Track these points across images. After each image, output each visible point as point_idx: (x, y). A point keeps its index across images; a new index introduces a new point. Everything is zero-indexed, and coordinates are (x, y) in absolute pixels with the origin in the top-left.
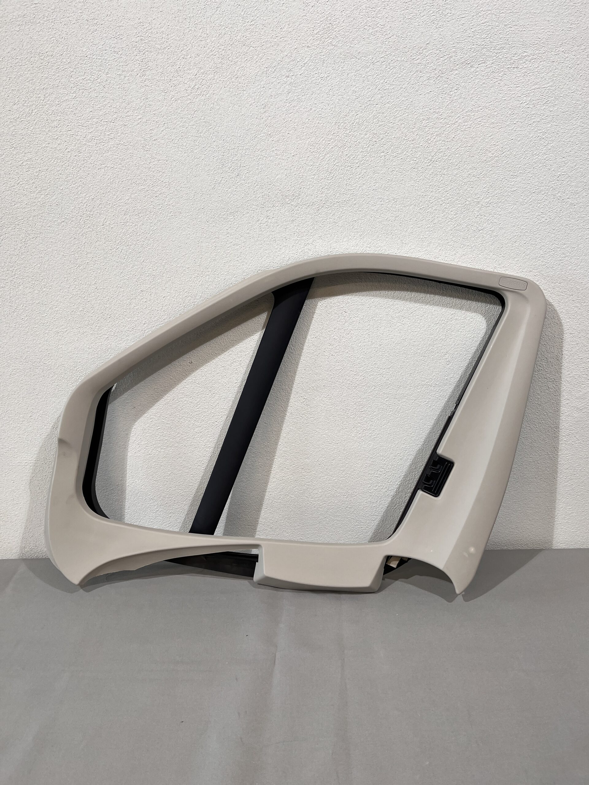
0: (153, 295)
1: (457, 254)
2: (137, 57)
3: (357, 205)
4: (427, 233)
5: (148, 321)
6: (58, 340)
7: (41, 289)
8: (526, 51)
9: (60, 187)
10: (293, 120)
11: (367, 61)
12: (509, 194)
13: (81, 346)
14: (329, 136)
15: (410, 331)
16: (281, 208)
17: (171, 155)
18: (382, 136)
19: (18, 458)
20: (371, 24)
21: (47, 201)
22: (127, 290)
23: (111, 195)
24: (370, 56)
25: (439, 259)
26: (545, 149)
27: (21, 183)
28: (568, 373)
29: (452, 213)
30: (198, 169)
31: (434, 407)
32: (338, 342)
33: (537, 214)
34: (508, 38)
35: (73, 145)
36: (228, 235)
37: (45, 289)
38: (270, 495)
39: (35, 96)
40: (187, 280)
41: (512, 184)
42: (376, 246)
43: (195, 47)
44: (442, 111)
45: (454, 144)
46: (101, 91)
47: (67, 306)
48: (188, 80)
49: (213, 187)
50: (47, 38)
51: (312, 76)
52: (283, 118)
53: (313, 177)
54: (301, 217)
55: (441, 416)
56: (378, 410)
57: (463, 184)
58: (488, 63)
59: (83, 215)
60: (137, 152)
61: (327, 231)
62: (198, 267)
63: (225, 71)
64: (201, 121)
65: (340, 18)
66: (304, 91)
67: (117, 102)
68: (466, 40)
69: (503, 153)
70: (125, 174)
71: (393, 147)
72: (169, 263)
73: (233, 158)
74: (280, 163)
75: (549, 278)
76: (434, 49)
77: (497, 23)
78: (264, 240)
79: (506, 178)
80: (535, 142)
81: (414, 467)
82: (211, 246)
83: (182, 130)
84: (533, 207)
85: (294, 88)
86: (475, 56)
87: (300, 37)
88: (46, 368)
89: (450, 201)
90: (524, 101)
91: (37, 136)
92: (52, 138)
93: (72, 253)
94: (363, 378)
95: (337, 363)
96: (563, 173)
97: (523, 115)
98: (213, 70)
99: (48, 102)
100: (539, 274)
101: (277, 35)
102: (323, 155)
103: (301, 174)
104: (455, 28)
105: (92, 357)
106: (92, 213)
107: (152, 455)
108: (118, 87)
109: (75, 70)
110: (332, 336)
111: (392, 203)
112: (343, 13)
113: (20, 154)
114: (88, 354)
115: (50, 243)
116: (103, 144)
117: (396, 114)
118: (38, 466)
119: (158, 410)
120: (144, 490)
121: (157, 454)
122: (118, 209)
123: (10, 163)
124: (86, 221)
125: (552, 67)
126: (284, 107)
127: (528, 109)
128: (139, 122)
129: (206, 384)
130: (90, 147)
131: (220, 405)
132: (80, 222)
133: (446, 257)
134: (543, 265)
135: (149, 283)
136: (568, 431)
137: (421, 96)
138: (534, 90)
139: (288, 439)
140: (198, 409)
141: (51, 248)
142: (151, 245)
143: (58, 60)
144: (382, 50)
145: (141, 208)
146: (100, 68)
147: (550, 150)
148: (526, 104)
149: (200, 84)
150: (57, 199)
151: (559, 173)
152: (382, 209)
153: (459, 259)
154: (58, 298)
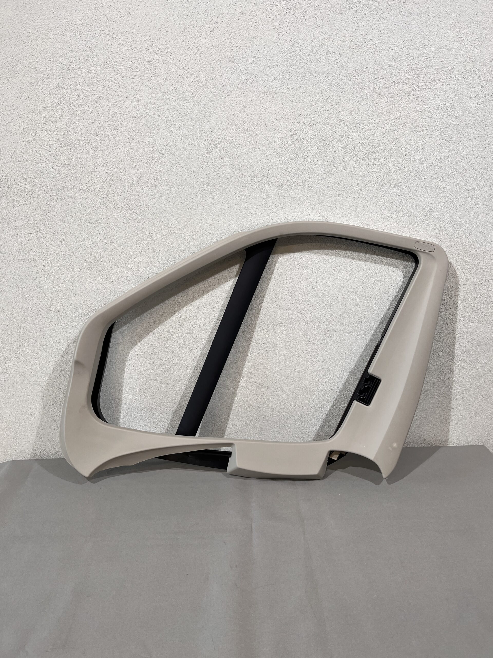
0: (151, 249)
1: (384, 224)
2: (147, 66)
3: (311, 185)
4: (362, 207)
5: (146, 269)
6: (72, 283)
7: (61, 242)
8: (436, 76)
9: (80, 163)
10: (265, 119)
11: (322, 79)
12: (422, 181)
13: (91, 288)
14: (291, 132)
15: (347, 281)
16: (253, 185)
17: (170, 141)
18: (330, 134)
19: (34, 377)
20: (325, 51)
21: (70, 173)
22: (130, 245)
23: (121, 170)
24: (324, 75)
25: (370, 227)
26: (448, 148)
27: (49, 158)
28: (462, 314)
29: (381, 193)
30: (190, 153)
31: (363, 338)
32: (293, 288)
33: (441, 196)
34: (425, 66)
35: (93, 130)
36: (211, 204)
37: (63, 242)
38: (237, 406)
39: (63, 90)
40: (178, 238)
41: (425, 173)
42: (324, 216)
43: (193, 61)
44: (375, 118)
45: (383, 142)
46: (117, 90)
47: (81, 256)
48: (186, 85)
49: (201, 167)
50: (75, 46)
51: (280, 87)
52: (257, 117)
53: (278, 162)
54: (268, 192)
55: (368, 345)
56: (322, 341)
57: (389, 172)
58: (410, 84)
59: (98, 185)
60: (143, 138)
61: (287, 203)
62: (188, 228)
63: (215, 80)
64: (195, 117)
65: (303, 46)
66: (274, 98)
67: (130, 99)
68: (395, 67)
69: (418, 150)
70: (133, 154)
71: (338, 142)
72: (165, 225)
73: (218, 146)
74: (254, 151)
75: (449, 243)
76: (371, 72)
77: (417, 55)
78: (239, 209)
79: (420, 169)
80: (442, 143)
81: (347, 385)
82: (198, 212)
83: (180, 123)
84: (439, 191)
85: (267, 96)
86: (400, 78)
87: (273, 58)
88: (61, 305)
89: (380, 184)
90: (435, 113)
91: (64, 122)
92: (76, 124)
93: (88, 214)
94: (311, 316)
95: (292, 304)
96: (461, 167)
97: (434, 123)
98: (206, 78)
99: (74, 96)
100: (442, 240)
101: (255, 56)
102: (287, 146)
103: (269, 160)
104: (386, 57)
105: (99, 297)
106: (105, 184)
107: (144, 375)
108: (131, 87)
109: (97, 73)
110: (289, 283)
111: (336, 184)
112: (305, 42)
113: (49, 135)
114: (97, 294)
115: (70, 206)
116: (117, 131)
117: (342, 118)
118: (50, 384)
119: (151, 340)
120: (136, 403)
121: (148, 374)
122: (126, 181)
123: (40, 142)
124: (100, 189)
125: (456, 89)
126: (258, 109)
127: (437, 119)
128: (146, 115)
129: (189, 319)
130: (107, 132)
131: (200, 336)
132: (96, 190)
133: (375, 225)
134: (445, 234)
135: (148, 239)
136: (461, 357)
137: (360, 106)
138: (442, 105)
139: (252, 363)
140: (182, 339)
141: (70, 210)
142: (151, 210)
143: (84, 64)
144: (333, 70)
145: (144, 181)
146: (117, 72)
147: (452, 150)
148: (435, 115)
149: (195, 89)
150: (78, 172)
151: (458, 167)
152: (329, 189)
153: (384, 228)
154: (74, 250)
